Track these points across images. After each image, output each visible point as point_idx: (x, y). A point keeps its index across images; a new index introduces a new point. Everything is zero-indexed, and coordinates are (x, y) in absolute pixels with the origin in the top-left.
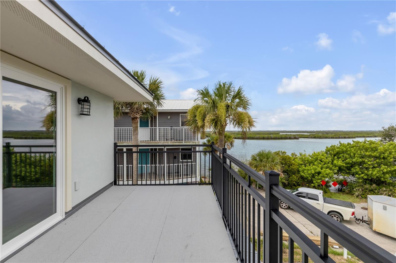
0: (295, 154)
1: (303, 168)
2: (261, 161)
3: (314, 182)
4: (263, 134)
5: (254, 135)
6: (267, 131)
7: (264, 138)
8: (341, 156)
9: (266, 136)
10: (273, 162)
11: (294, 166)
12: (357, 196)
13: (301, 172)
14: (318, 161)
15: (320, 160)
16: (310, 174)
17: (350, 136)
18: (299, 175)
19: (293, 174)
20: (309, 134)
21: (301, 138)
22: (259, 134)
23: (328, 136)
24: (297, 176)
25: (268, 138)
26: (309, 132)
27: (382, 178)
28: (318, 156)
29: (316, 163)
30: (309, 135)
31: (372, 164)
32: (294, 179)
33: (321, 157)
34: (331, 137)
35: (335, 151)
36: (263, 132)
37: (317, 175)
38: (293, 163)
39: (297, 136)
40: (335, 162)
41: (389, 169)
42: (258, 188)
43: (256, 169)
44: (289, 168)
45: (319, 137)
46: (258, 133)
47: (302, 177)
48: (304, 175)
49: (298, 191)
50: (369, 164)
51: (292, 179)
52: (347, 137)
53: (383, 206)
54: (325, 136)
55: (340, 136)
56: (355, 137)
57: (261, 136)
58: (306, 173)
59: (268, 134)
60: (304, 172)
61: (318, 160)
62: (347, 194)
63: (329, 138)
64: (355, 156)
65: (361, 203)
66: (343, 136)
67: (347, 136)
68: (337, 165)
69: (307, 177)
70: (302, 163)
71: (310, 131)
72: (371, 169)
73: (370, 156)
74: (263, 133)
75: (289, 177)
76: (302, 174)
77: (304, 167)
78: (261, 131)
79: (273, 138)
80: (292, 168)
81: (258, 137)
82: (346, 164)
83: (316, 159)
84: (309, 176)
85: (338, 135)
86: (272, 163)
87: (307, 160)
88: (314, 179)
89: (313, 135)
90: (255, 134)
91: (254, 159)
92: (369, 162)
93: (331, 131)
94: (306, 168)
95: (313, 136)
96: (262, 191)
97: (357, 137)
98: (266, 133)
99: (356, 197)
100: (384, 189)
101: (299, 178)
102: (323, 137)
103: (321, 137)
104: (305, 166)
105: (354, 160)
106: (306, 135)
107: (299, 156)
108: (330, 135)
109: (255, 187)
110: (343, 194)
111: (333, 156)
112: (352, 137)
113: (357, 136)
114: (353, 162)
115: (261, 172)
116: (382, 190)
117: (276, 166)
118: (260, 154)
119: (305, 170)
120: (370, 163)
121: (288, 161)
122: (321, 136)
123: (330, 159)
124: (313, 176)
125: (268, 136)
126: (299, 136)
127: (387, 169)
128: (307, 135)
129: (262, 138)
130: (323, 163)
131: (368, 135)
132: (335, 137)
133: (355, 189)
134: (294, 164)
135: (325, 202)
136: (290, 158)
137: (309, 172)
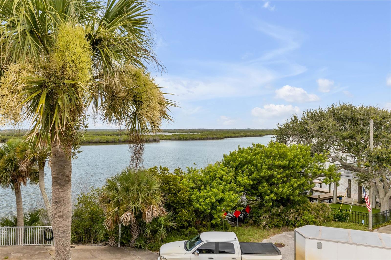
0: (180, 170)
1: (197, 195)
2: (127, 190)
3: (216, 216)
4: (104, 135)
5: (91, 137)
6: (110, 131)
7: (108, 142)
8: (244, 168)
9: (111, 138)
10: (150, 191)
11: (183, 193)
12: (265, 227)
13: (195, 203)
14: (217, 181)
15: (220, 178)
16: (208, 204)
17: (218, 136)
18: (192, 207)
19: (182, 207)
20: (171, 134)
21: (162, 140)
22: (98, 135)
23: (194, 137)
24: (189, 210)
25: (115, 142)
26: (171, 131)
27: (291, 195)
28: (216, 171)
29: (214, 184)
30: (173, 136)
31: (281, 178)
32: (185, 216)
33: (220, 173)
34: (198, 138)
35: (237, 161)
36: (105, 131)
37: (218, 204)
38: (182, 188)
39: (157, 138)
40: (240, 179)
41: (299, 183)
42: (119, 246)
43: (119, 208)
44: (174, 197)
45: (185, 138)
46: (98, 133)
47: (196, 211)
48: (200, 207)
49: (202, 241)
50: (278, 178)
51: (182, 216)
52: (216, 138)
53: (318, 243)
54: (192, 137)
55: (208, 137)
56: (223, 137)
57: (104, 139)
58: (203, 203)
59: (113, 135)
60: (198, 201)
61: (217, 177)
62: (251, 225)
63: (196, 140)
64: (263, 168)
65: (270, 236)
66: (211, 137)
67: (215, 136)
68: (242, 183)
69: (205, 210)
70: (193, 185)
71: (171, 129)
72: (280, 185)
73: (279, 167)
74: (104, 133)
75: (177, 213)
76: (197, 206)
77: (198, 193)
78: (101, 129)
79: (123, 141)
80: (180, 197)
81: (97, 140)
82: (253, 180)
83: (215, 177)
84: (207, 208)
85: (205, 135)
86: (148, 192)
87: (200, 180)
88: (214, 211)
89: (177, 135)
90: (92, 135)
91: (112, 186)
92: (278, 175)
93: (196, 129)
94: (202, 194)
95: (177, 138)
96: (130, 250)
97: (225, 138)
98: (109, 133)
99: (263, 229)
100: (292, 210)
101: (192, 213)
102: (189, 139)
103: (187, 138)
104: (199, 190)
105: (262, 174)
106: (168, 135)
107: (186, 173)
108: (196, 135)
109: (113, 245)
110: (246, 226)
111: (234, 169)
112: (221, 137)
113: (225, 136)
114: (260, 176)
115: (128, 214)
116: (289, 212)
117: (154, 198)
118: (124, 177)
119: (200, 197)
120: (280, 177)
121: (173, 185)
122: (187, 136)
123: (232, 174)
124: (213, 207)
125: (114, 139)
126: (160, 138)
127: (296, 182)
128: (170, 136)
129: (104, 142)
130: (225, 183)
131: (235, 135)
132: (203, 138)
133: (262, 217)
134: (182, 190)
135: (242, 253)
136: (175, 179)
137: (208, 200)
